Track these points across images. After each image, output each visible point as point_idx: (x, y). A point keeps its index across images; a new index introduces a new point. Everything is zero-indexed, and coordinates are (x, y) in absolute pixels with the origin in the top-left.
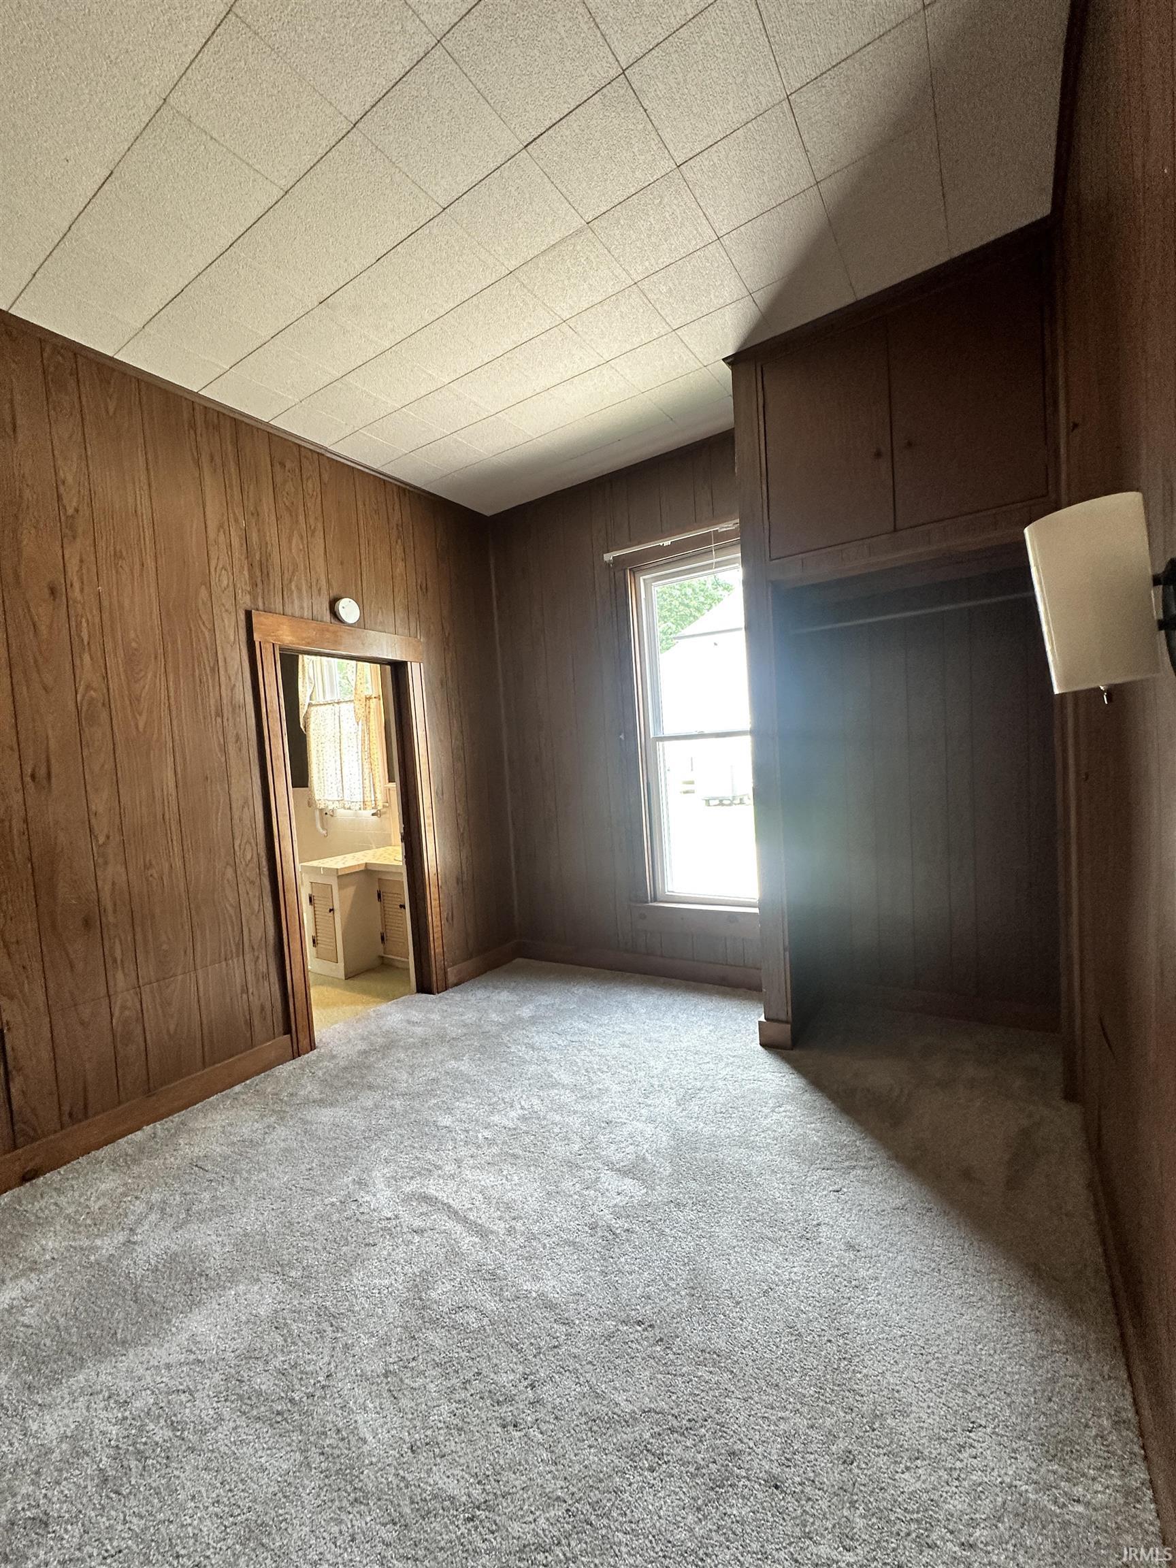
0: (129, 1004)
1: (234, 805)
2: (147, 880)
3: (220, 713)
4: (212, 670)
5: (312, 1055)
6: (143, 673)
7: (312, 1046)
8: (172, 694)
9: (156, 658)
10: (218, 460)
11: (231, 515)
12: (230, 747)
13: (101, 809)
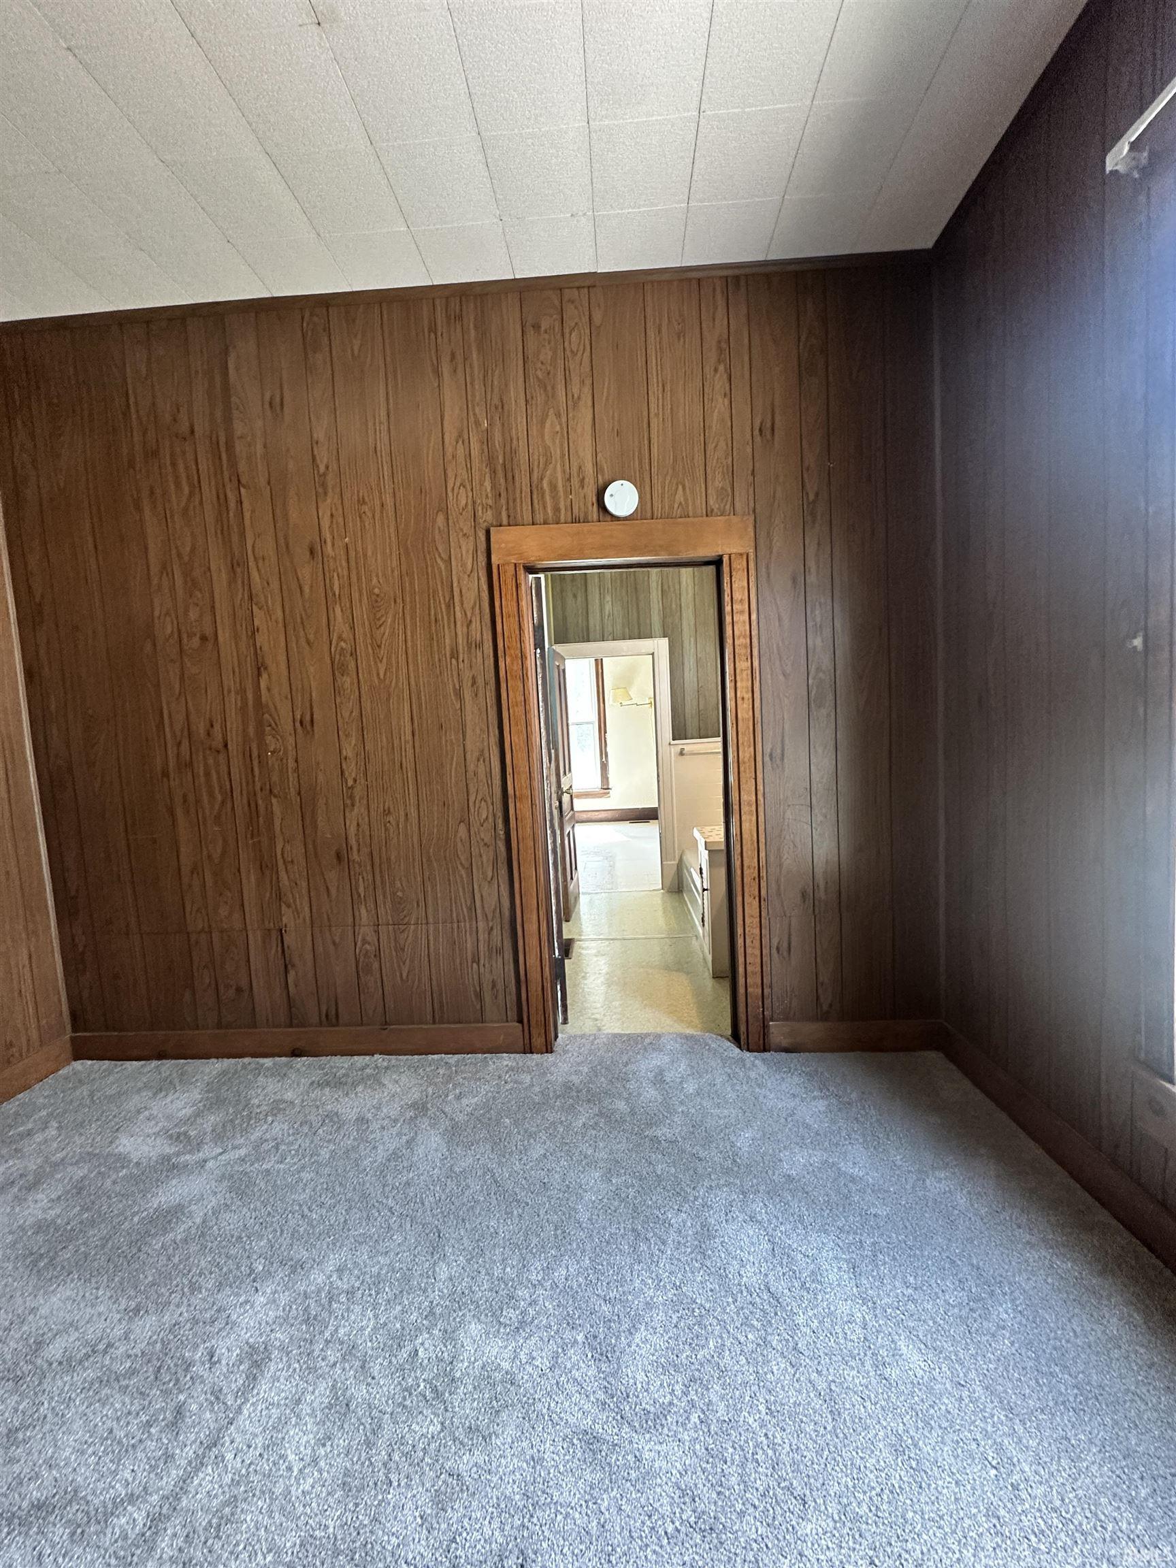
0: (368, 938)
1: (468, 756)
2: (385, 826)
3: (455, 654)
4: (448, 606)
5: (550, 1058)
6: (384, 619)
7: (549, 1049)
8: (409, 638)
9: (395, 602)
10: (459, 358)
11: (472, 419)
12: (466, 692)
13: (350, 755)
